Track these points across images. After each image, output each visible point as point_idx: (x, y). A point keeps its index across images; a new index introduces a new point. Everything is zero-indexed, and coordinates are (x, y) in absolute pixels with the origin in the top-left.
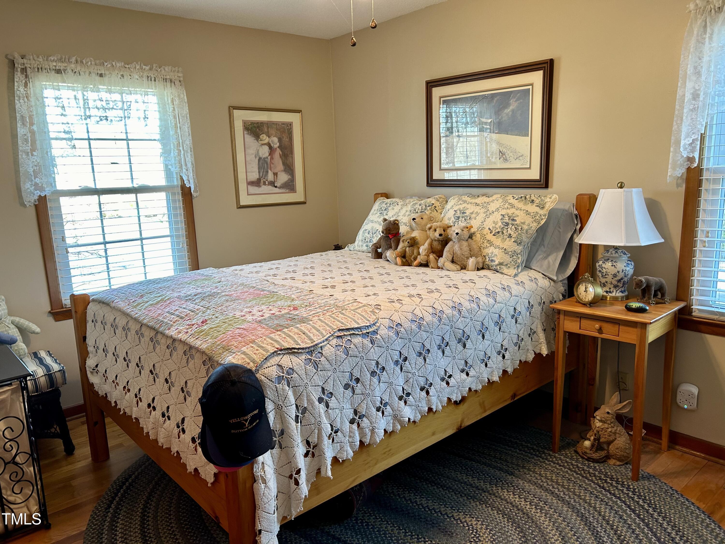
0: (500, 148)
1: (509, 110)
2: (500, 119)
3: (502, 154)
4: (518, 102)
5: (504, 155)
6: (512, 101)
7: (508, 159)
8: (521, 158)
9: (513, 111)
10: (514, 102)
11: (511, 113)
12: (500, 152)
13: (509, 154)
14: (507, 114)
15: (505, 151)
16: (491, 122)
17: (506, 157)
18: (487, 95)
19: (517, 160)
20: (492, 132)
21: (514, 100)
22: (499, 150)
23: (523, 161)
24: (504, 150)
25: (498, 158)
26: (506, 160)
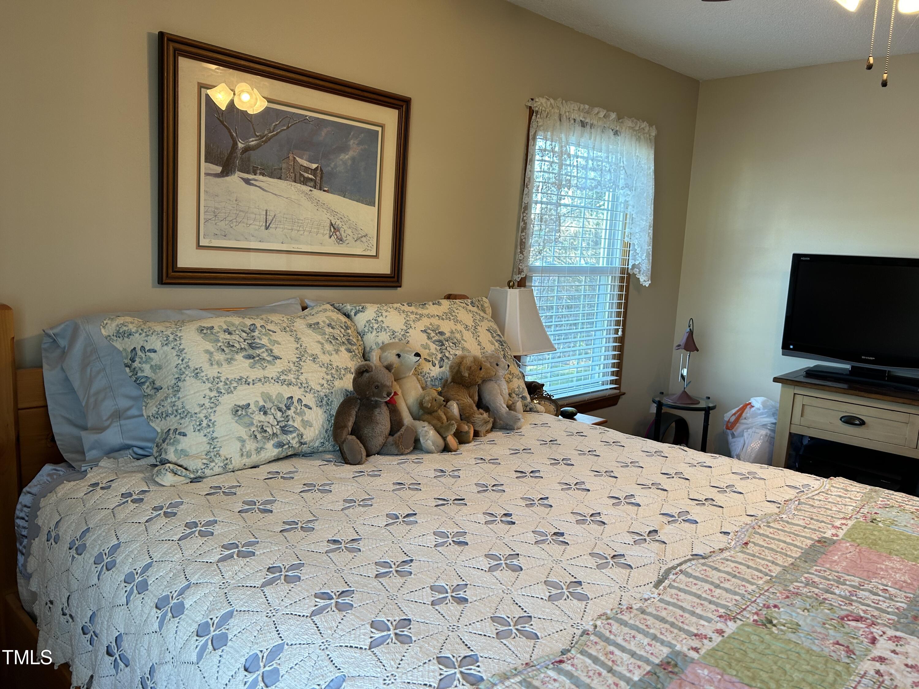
0: (331, 218)
1: (347, 157)
2: (332, 169)
3: (334, 228)
4: (361, 147)
5: (339, 231)
6: (352, 141)
7: (345, 239)
8: (364, 239)
9: (353, 159)
10: (355, 146)
11: (350, 163)
12: (332, 224)
13: (345, 231)
14: (345, 163)
15: (340, 225)
16: (317, 168)
17: (341, 235)
18: (310, 117)
19: (359, 241)
20: (318, 186)
21: (356, 142)
22: (329, 222)
23: (366, 244)
24: (338, 222)
25: (328, 236)
26: (340, 240)
